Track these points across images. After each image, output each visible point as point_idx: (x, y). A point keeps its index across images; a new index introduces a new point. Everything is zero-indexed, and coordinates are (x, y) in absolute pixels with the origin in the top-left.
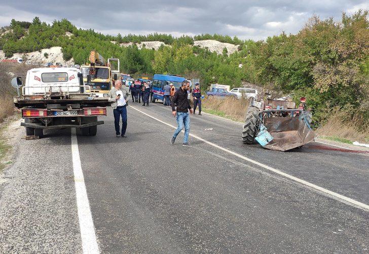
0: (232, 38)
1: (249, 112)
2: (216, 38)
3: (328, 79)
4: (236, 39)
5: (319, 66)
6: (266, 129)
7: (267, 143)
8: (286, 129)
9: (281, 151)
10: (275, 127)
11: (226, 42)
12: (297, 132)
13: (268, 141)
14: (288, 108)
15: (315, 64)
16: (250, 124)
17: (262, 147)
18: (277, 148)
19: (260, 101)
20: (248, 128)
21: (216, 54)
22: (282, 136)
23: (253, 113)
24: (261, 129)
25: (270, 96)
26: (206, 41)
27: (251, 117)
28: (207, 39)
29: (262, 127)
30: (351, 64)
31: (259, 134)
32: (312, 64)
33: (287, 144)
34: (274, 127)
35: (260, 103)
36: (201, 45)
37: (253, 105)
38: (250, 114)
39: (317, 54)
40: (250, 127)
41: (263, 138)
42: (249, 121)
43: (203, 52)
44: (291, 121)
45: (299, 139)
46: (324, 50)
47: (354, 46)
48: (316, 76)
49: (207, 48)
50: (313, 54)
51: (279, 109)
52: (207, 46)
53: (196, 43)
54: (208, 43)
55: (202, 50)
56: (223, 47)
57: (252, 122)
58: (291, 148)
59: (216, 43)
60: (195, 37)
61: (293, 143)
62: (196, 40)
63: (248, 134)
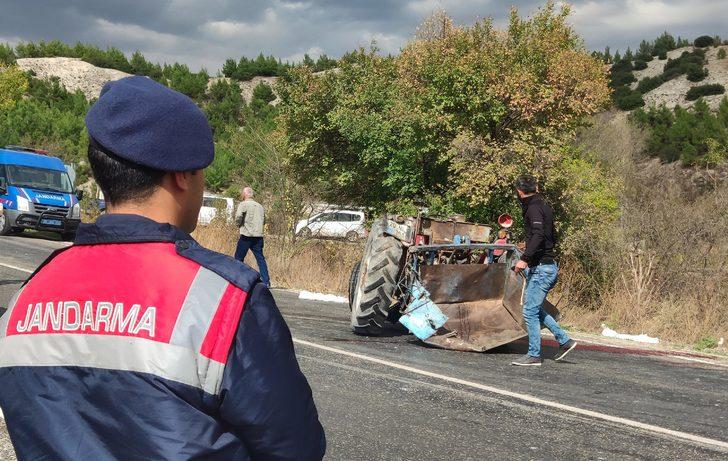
0: (129, 57)
1: (380, 250)
2: (79, 53)
3: (488, 173)
4: (139, 60)
5: (464, 140)
6: (428, 294)
7: (433, 331)
8: (473, 294)
9: (472, 351)
10: (447, 288)
11: (110, 67)
12: (500, 302)
13: (433, 327)
14: (472, 242)
15: (453, 135)
16: (382, 281)
17: (420, 343)
18: (460, 344)
19: (403, 223)
20: (375, 293)
21: (84, 97)
22: (463, 314)
23: (389, 253)
24: (416, 293)
25: (426, 211)
26: (52, 60)
27: (386, 263)
28: (55, 55)
29: (417, 289)
30: (541, 138)
31: (410, 307)
32: (445, 135)
33: (480, 334)
34: (445, 291)
35: (405, 228)
36: (37, 71)
37: (389, 232)
38: (383, 256)
39: (458, 109)
40: (381, 291)
41: (421, 318)
42: (380, 274)
43: (46, 91)
44: (486, 275)
45: (509, 321)
46: (477, 101)
47: (548, 95)
48: (457, 165)
49: (55, 79)
50: (447, 110)
51: (459, 244)
52: (56, 74)
53: (24, 64)
54: (59, 65)
55: (41, 84)
56: (102, 80)
57: (388, 276)
58: (496, 344)
59: (81, 67)
60: (20, 49)
61: (497, 331)
62: (24, 56)
63: (376, 308)
